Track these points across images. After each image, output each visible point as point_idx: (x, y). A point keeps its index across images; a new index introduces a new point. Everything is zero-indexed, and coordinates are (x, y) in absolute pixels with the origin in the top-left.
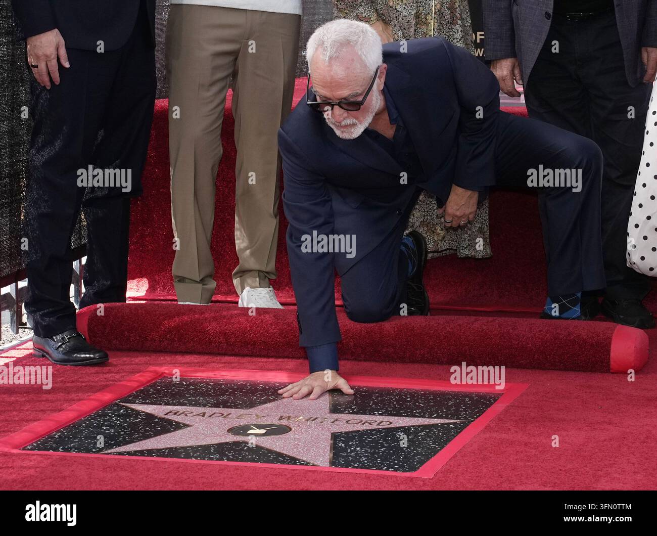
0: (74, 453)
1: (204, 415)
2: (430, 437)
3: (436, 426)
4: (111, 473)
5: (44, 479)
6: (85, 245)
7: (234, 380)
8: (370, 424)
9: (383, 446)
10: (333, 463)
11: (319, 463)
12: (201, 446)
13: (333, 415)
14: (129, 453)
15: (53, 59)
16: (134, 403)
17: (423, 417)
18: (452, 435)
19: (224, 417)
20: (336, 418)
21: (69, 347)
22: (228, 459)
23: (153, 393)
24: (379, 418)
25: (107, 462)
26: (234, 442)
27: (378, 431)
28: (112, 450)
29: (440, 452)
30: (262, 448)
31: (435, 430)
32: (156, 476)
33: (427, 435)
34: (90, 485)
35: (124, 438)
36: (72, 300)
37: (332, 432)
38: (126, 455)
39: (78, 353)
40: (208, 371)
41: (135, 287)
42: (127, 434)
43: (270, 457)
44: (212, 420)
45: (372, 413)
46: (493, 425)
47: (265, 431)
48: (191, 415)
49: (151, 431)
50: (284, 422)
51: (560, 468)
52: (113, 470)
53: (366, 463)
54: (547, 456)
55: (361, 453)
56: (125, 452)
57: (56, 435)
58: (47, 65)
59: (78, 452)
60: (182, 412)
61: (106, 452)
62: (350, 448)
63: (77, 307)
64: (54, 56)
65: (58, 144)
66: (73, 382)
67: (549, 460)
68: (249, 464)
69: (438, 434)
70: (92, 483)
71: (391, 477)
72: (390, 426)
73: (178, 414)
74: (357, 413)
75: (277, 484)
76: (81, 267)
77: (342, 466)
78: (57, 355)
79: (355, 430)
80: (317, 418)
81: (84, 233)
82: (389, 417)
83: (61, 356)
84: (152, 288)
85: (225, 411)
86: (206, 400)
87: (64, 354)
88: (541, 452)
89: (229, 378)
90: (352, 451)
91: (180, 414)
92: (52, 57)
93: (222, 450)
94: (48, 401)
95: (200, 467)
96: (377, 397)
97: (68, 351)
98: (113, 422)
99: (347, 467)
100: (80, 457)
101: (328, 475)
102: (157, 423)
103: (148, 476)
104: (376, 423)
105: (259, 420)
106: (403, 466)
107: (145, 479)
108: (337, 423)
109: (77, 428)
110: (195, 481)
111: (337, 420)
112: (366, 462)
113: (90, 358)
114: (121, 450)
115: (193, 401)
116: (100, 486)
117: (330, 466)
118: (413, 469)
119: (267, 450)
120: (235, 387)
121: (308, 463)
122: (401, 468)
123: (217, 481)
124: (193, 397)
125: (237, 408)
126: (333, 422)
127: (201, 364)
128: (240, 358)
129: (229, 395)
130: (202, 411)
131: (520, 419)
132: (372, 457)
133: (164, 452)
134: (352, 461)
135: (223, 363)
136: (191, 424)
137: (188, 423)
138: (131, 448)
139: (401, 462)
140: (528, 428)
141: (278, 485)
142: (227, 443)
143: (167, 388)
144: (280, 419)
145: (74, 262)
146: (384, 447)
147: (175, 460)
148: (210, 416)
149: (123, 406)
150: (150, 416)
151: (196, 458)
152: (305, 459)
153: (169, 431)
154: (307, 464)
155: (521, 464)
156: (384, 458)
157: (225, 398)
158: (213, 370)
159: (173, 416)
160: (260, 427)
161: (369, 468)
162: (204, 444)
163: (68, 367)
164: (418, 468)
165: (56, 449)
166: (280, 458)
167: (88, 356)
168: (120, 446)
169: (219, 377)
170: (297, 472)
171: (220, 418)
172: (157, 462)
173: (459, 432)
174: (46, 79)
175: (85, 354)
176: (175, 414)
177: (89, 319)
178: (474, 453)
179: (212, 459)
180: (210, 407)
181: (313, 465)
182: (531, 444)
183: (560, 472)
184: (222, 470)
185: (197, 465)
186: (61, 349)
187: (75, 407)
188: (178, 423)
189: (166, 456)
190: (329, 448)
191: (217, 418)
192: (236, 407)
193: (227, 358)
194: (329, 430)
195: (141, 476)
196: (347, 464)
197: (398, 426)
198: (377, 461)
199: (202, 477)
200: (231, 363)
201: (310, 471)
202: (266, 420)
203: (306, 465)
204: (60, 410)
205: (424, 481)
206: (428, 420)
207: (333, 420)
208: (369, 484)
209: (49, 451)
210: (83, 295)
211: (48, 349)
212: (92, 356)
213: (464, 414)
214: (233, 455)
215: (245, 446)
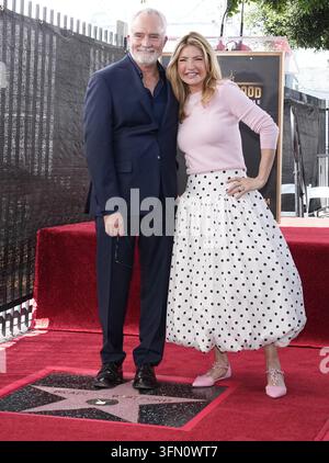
0: (6, 412)
8: (159, 401)
9: (166, 413)
10: (139, 421)
11: (132, 421)
12: (72, 410)
13: (140, 395)
16: (38, 385)
17: (187, 398)
18: (202, 408)
19: (84, 394)
20: (142, 397)
22: (86, 418)
23: (48, 381)
24: (164, 398)
25: (23, 417)
26: (89, 408)
28: (26, 411)
29: (195, 417)
30: (103, 412)
31: (193, 405)
33: (189, 408)
35: (32, 404)
38: (33, 413)
42: (34, 402)
43: (107, 417)
45: (160, 394)
46: (223, 403)
47: (105, 403)
48: (67, 393)
49: (46, 401)
50: (115, 398)
55: (154, 416)
61: (23, 412)
62: (149, 413)
68: (96, 420)
69: (195, 407)
71: (169, 430)
72: (170, 402)
74: (153, 395)
77: (144, 423)
79: (151, 404)
80: (132, 397)
82: (170, 397)
86: (75, 385)
91: (62, 392)
93: (82, 412)
96: (164, 386)
100: (9, 414)
101: (136, 428)
102: (50, 397)
104: (163, 400)
105: (102, 397)
114: (31, 411)
119: (106, 413)
122: (175, 425)
124: (69, 383)
125: (91, 390)
126: (140, 399)
129: (88, 383)
130: (73, 391)
133: (53, 413)
137: (65, 397)
140: (241, 406)
142: (85, 409)
143: (56, 378)
147: (58, 417)
148: (77, 394)
149: (33, 387)
150: (46, 393)
152: (125, 419)
153: (55, 401)
159: (58, 393)
160: (102, 400)
161: (158, 424)
164: (184, 425)
166: (112, 417)
168: (30, 408)
172: (49, 418)
173: (205, 407)
178: (212, 418)
180: (77, 389)
181: (129, 422)
188: (60, 397)
190: (138, 413)
191: (81, 395)
194: (138, 403)
196: (147, 422)
197: (174, 402)
198: (162, 421)
201: (127, 425)
203: (126, 422)
214: (88, 415)
215: (94, 411)
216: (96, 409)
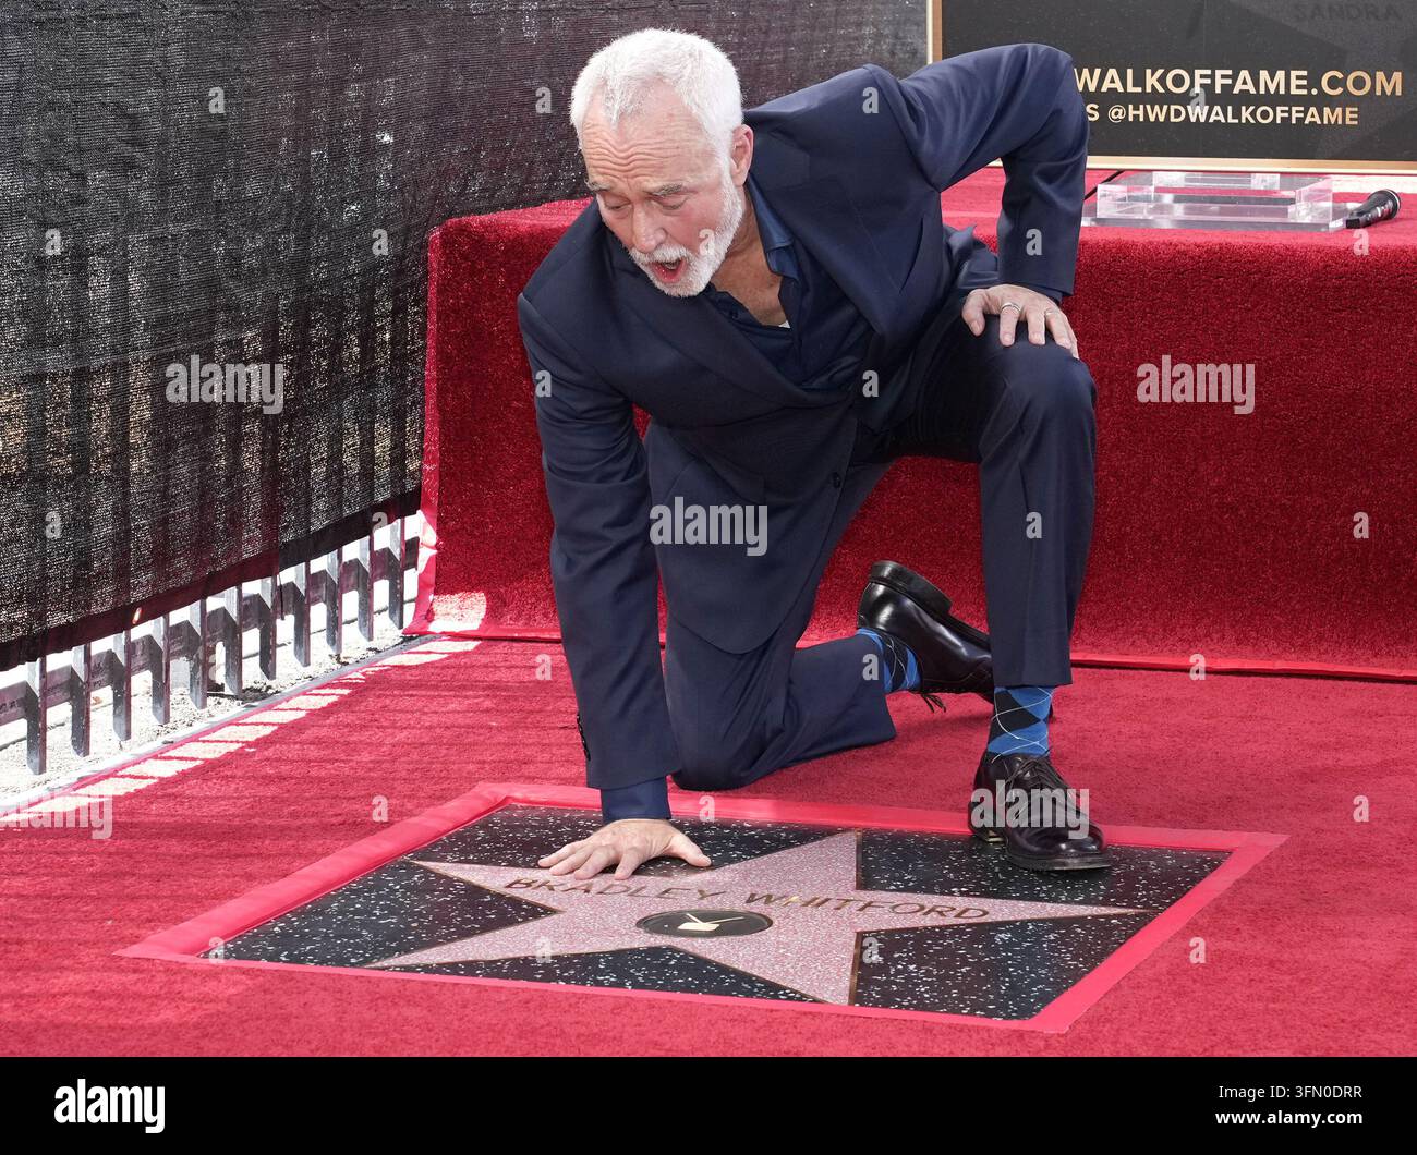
0: (310, 967)
1: (588, 888)
2: (1067, 945)
3: (1081, 920)
4: (387, 1010)
5: (246, 1021)
6: (350, 518)
8: (941, 913)
9: (965, 963)
10: (856, 997)
11: (826, 997)
12: (578, 956)
13: (862, 893)
14: (427, 969)
16: (443, 859)
17: (1056, 900)
18: (1115, 942)
19: (632, 895)
20: (868, 900)
22: (636, 985)
23: (484, 840)
24: (960, 902)
25: (378, 986)
26: (649, 948)
27: (957, 930)
28: (391, 962)
29: (1087, 978)
30: (708, 962)
31: (1079, 930)
32: (480, 1018)
33: (1061, 940)
34: (341, 1035)
35: (418, 936)
37: (859, 930)
38: (419, 972)
41: (454, 611)
42: (424, 927)
43: (723, 980)
44: (605, 899)
45: (946, 889)
46: (1203, 921)
47: (715, 927)
48: (561, 888)
49: (476, 921)
50: (758, 907)
51: (1342, 1016)
52: (390, 1004)
53: (927, 999)
55: (917, 978)
56: (418, 966)
57: (275, 926)
59: (321, 964)
60: (542, 881)
61: (379, 965)
62: (894, 966)
66: (315, 815)
67: (1318, 998)
68: (678, 996)
69: (1086, 938)
70: (344, 1030)
71: (978, 1029)
72: (983, 919)
73: (534, 885)
74: (913, 890)
75: (735, 1040)
76: (341, 568)
77: (875, 1005)
79: (907, 926)
80: (827, 900)
81: (350, 493)
82: (983, 900)
84: (493, 613)
88: (1303, 980)
90: (898, 972)
91: (539, 886)
93: (621, 964)
94: (262, 854)
95: (573, 1001)
96: (959, 857)
98: (395, 901)
99: (886, 1006)
100: (324, 975)
101: (843, 1023)
102: (489, 906)
103: (461, 1019)
104: (955, 913)
105: (705, 902)
106: (1004, 1007)
107: (456, 1023)
108: (869, 911)
109: (322, 913)
111: (869, 905)
112: (926, 995)
114: (410, 962)
117: (850, 1004)
118: (1025, 1012)
119: (718, 966)
121: (803, 995)
122: (1002, 1010)
123: (608, 1031)
125: (660, 875)
126: (860, 910)
131: (1262, 910)
132: (940, 987)
133: (502, 967)
134: (897, 994)
136: (560, 908)
137: (553, 905)
138: (432, 958)
139: (1002, 996)
140: (1278, 930)
141: (735, 1043)
142: (634, 951)
143: (514, 829)
144: (748, 901)
146: (968, 964)
147: (523, 984)
148: (601, 892)
149: (420, 867)
150: (475, 891)
151: (567, 980)
152: (797, 987)
153: (512, 922)
154: (802, 998)
155: (1260, 1005)
156: (966, 989)
159: (522, 890)
160: (705, 916)
161: (932, 1008)
162: (586, 950)
164: (1038, 1011)
165: (274, 958)
166: (742, 983)
168: (407, 951)
170: (779, 1014)
171: (623, 895)
172: (485, 989)
173: (1130, 936)
176: (528, 885)
178: (1157, 980)
179: (600, 984)
181: (815, 1001)
182: (1281, 962)
184: (618, 1008)
185: (567, 996)
188: (534, 906)
189: (506, 977)
190: (849, 965)
191: (616, 896)
192: (658, 872)
194: (852, 924)
195: (449, 1018)
196: (887, 1001)
197: (1000, 919)
198: (950, 994)
199: (577, 1023)
201: (805, 1014)
202: (720, 902)
203: (800, 1000)
204: (287, 874)
205: (1046, 1039)
206: (1064, 907)
207: (862, 904)
208: (929, 1043)
209: (259, 960)
213: (1143, 896)
214: (645, 976)
215: (672, 957)
216: (678, 951)
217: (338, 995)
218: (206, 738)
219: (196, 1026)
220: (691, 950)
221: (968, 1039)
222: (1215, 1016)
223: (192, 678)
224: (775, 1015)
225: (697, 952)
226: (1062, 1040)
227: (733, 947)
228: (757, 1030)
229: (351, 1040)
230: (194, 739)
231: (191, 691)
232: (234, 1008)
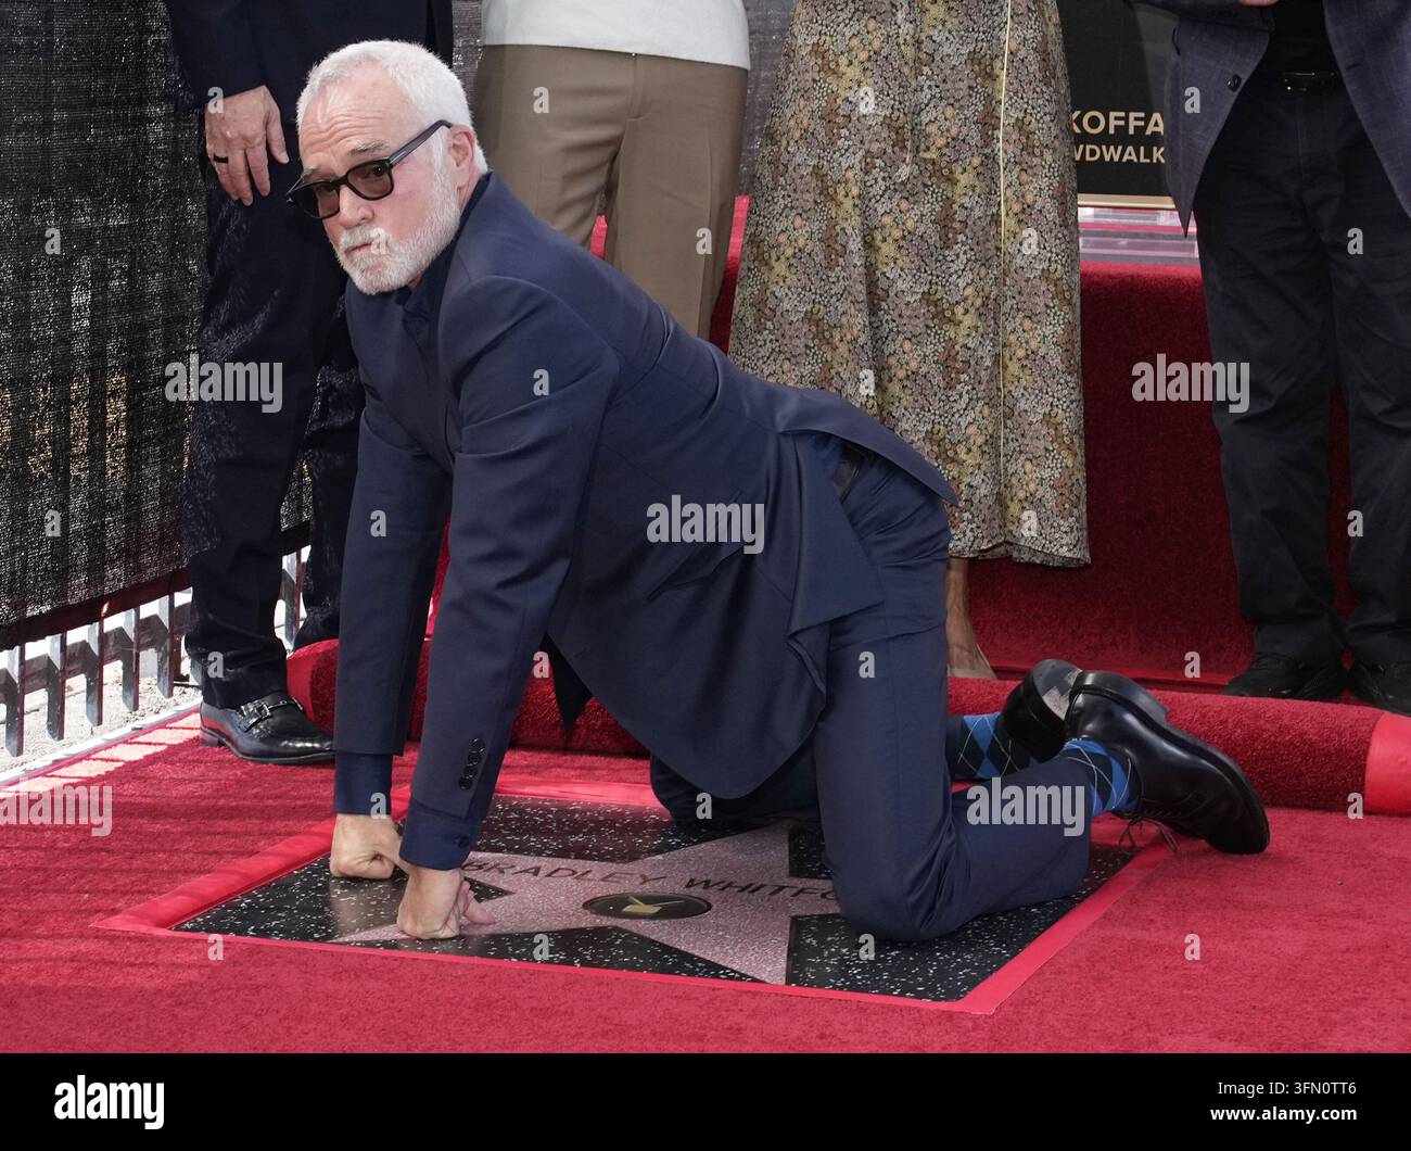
0: (276, 940)
1: (537, 871)
2: (990, 932)
4: (350, 982)
5: (218, 990)
6: (307, 522)
7: (599, 804)
10: (792, 977)
11: (764, 977)
14: (386, 944)
15: (259, 145)
18: (1036, 930)
19: (577, 878)
20: (801, 886)
21: (273, 727)
22: (584, 963)
25: (341, 960)
30: (652, 942)
31: (1001, 918)
32: (439, 992)
33: (985, 927)
36: (280, 633)
39: (289, 740)
40: (547, 783)
42: (383, 905)
44: (553, 882)
47: (656, 909)
48: (511, 871)
50: (697, 891)
51: (1254, 1003)
52: (353, 977)
53: (860, 980)
54: (1228, 977)
55: (850, 960)
56: (378, 941)
57: (242, 901)
58: (246, 157)
59: (287, 938)
60: (493, 864)
61: (341, 940)
63: (288, 645)
64: (260, 139)
65: (259, 321)
66: (278, 797)
69: (1007, 926)
70: (310, 1001)
71: (910, 1010)
73: (485, 868)
75: (680, 1015)
76: (300, 568)
77: (810, 986)
78: (248, 743)
80: (762, 886)
81: (307, 499)
83: (255, 745)
85: (580, 865)
86: (541, 843)
87: (262, 740)
88: (1214, 969)
89: (590, 800)
90: (831, 955)
91: (490, 869)
92: (258, 140)
93: (570, 942)
94: (229, 833)
95: (525, 977)
97: (271, 736)
99: (821, 986)
100: (289, 948)
101: (781, 1002)
103: (420, 992)
105: (647, 886)
106: (933, 989)
107: (415, 995)
108: (803, 897)
109: (286, 891)
110: (516, 1003)
111: (802, 891)
112: (859, 977)
113: (313, 750)
115: (516, 843)
116: (328, 1009)
117: (786, 984)
118: (953, 995)
119: (662, 945)
120: (601, 818)
121: (743, 975)
122: (930, 992)
123: (560, 1005)
124: (516, 835)
125: (603, 860)
126: (795, 895)
127: (535, 770)
128: (613, 760)
129: (590, 833)
130: (534, 865)
131: (1174, 902)
132: (872, 969)
133: (457, 944)
134: (832, 975)
135: (576, 768)
136: (511, 890)
137: (504, 887)
138: (390, 934)
139: (929, 979)
141: (681, 1018)
142: (582, 931)
144: (688, 886)
145: (285, 558)
147: (477, 960)
148: (549, 875)
151: (519, 957)
152: (736, 967)
154: (742, 977)
155: (1175, 992)
156: (897, 971)
157: (580, 839)
158: (557, 782)
159: (474, 873)
160: (647, 900)
161: (865, 989)
163: (270, 767)
164: (965, 993)
165: (241, 932)
166: (685, 963)
167: (309, 745)
168: (368, 928)
169: (570, 797)
170: (720, 993)
171: (569, 878)
172: (442, 964)
174: (245, 184)
175: (304, 741)
176: (480, 867)
177: (313, 672)
179: (550, 961)
180: (548, 856)
181: (754, 980)
183: (1253, 1011)
184: (569, 984)
186: (255, 731)
187: (280, 847)
188: (485, 887)
189: (460, 953)
190: (785, 948)
192: (601, 858)
193: (585, 760)
194: (787, 909)
195: (409, 991)
196: (821, 982)
199: (530, 998)
200: (596, 769)
201: (746, 992)
202: (662, 887)
203: (739, 979)
204: (253, 853)
205: (975, 1019)
207: (795, 891)
208: (864, 1022)
209: (227, 933)
210: (301, 623)
211: (229, 729)
212: (317, 745)
214: (592, 955)
215: (617, 937)
216: (624, 931)
217: (303, 968)
218: (172, 725)
219: (170, 995)
220: (635, 931)
221: (900, 1018)
222: (1133, 1001)
223: (160, 669)
224: (717, 992)
225: (641, 933)
226: (989, 1021)
227: (675, 929)
228: (701, 1007)
229: (317, 1011)
230: (162, 725)
231: (159, 681)
232: (205, 978)
